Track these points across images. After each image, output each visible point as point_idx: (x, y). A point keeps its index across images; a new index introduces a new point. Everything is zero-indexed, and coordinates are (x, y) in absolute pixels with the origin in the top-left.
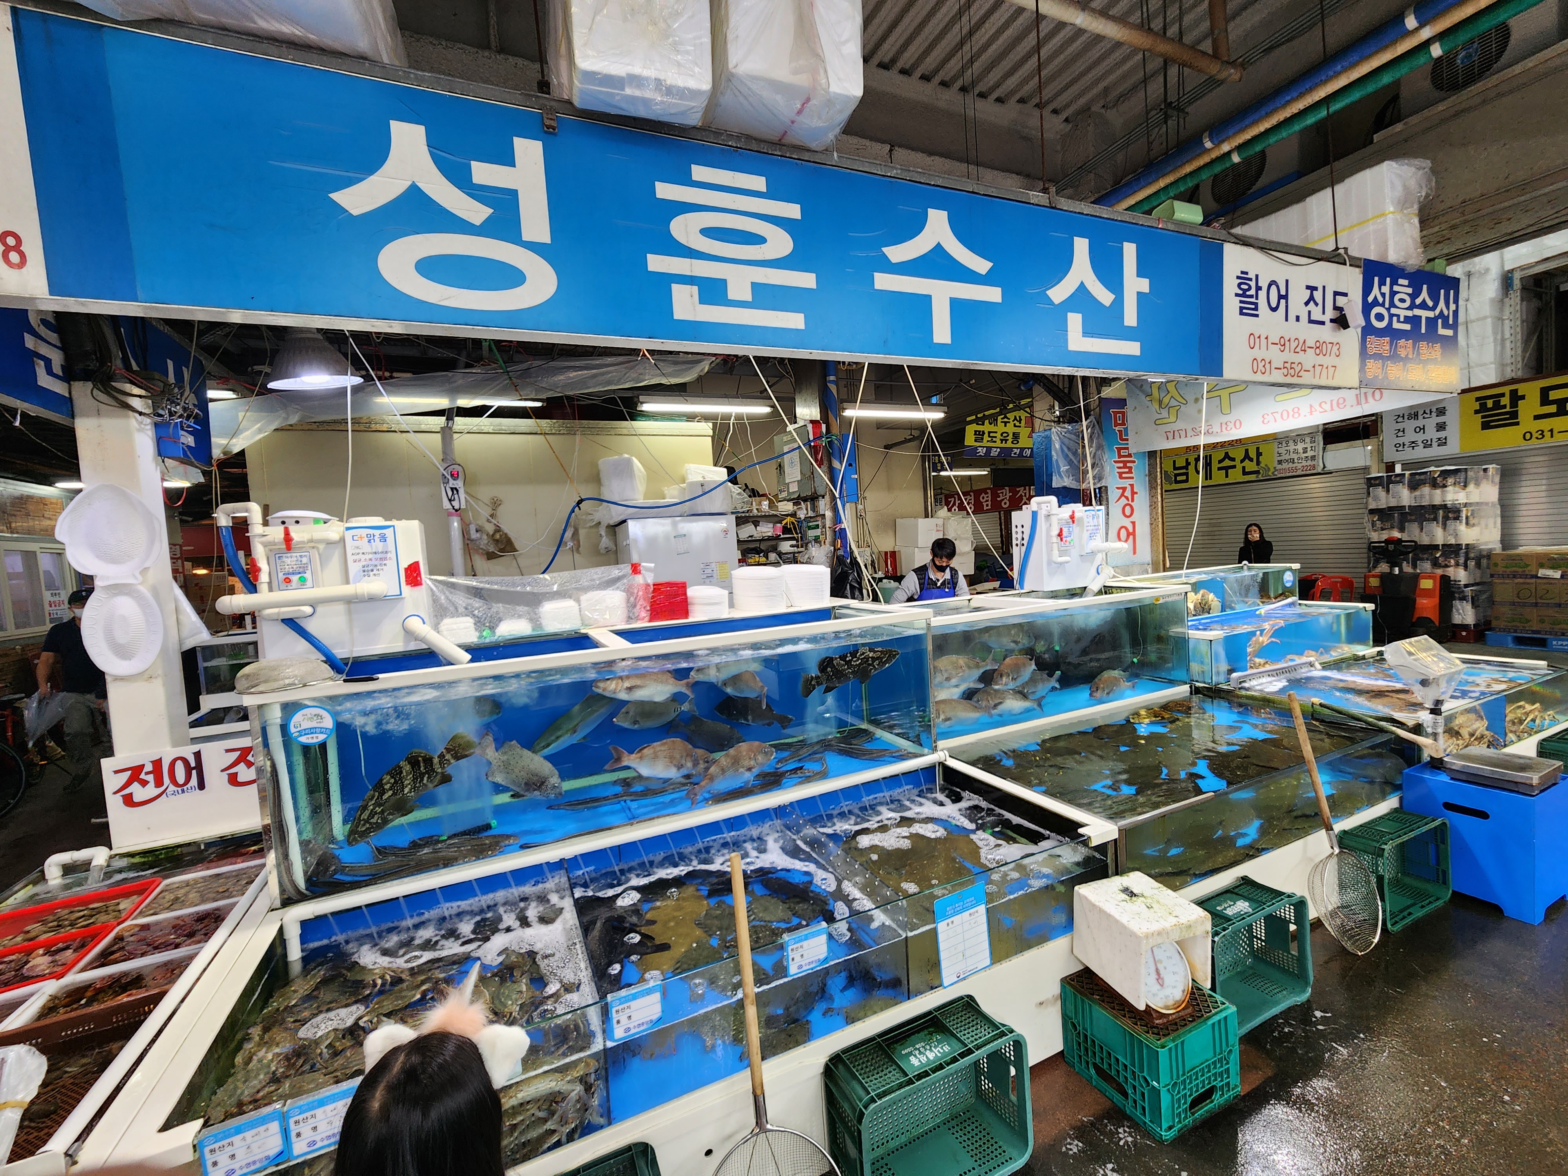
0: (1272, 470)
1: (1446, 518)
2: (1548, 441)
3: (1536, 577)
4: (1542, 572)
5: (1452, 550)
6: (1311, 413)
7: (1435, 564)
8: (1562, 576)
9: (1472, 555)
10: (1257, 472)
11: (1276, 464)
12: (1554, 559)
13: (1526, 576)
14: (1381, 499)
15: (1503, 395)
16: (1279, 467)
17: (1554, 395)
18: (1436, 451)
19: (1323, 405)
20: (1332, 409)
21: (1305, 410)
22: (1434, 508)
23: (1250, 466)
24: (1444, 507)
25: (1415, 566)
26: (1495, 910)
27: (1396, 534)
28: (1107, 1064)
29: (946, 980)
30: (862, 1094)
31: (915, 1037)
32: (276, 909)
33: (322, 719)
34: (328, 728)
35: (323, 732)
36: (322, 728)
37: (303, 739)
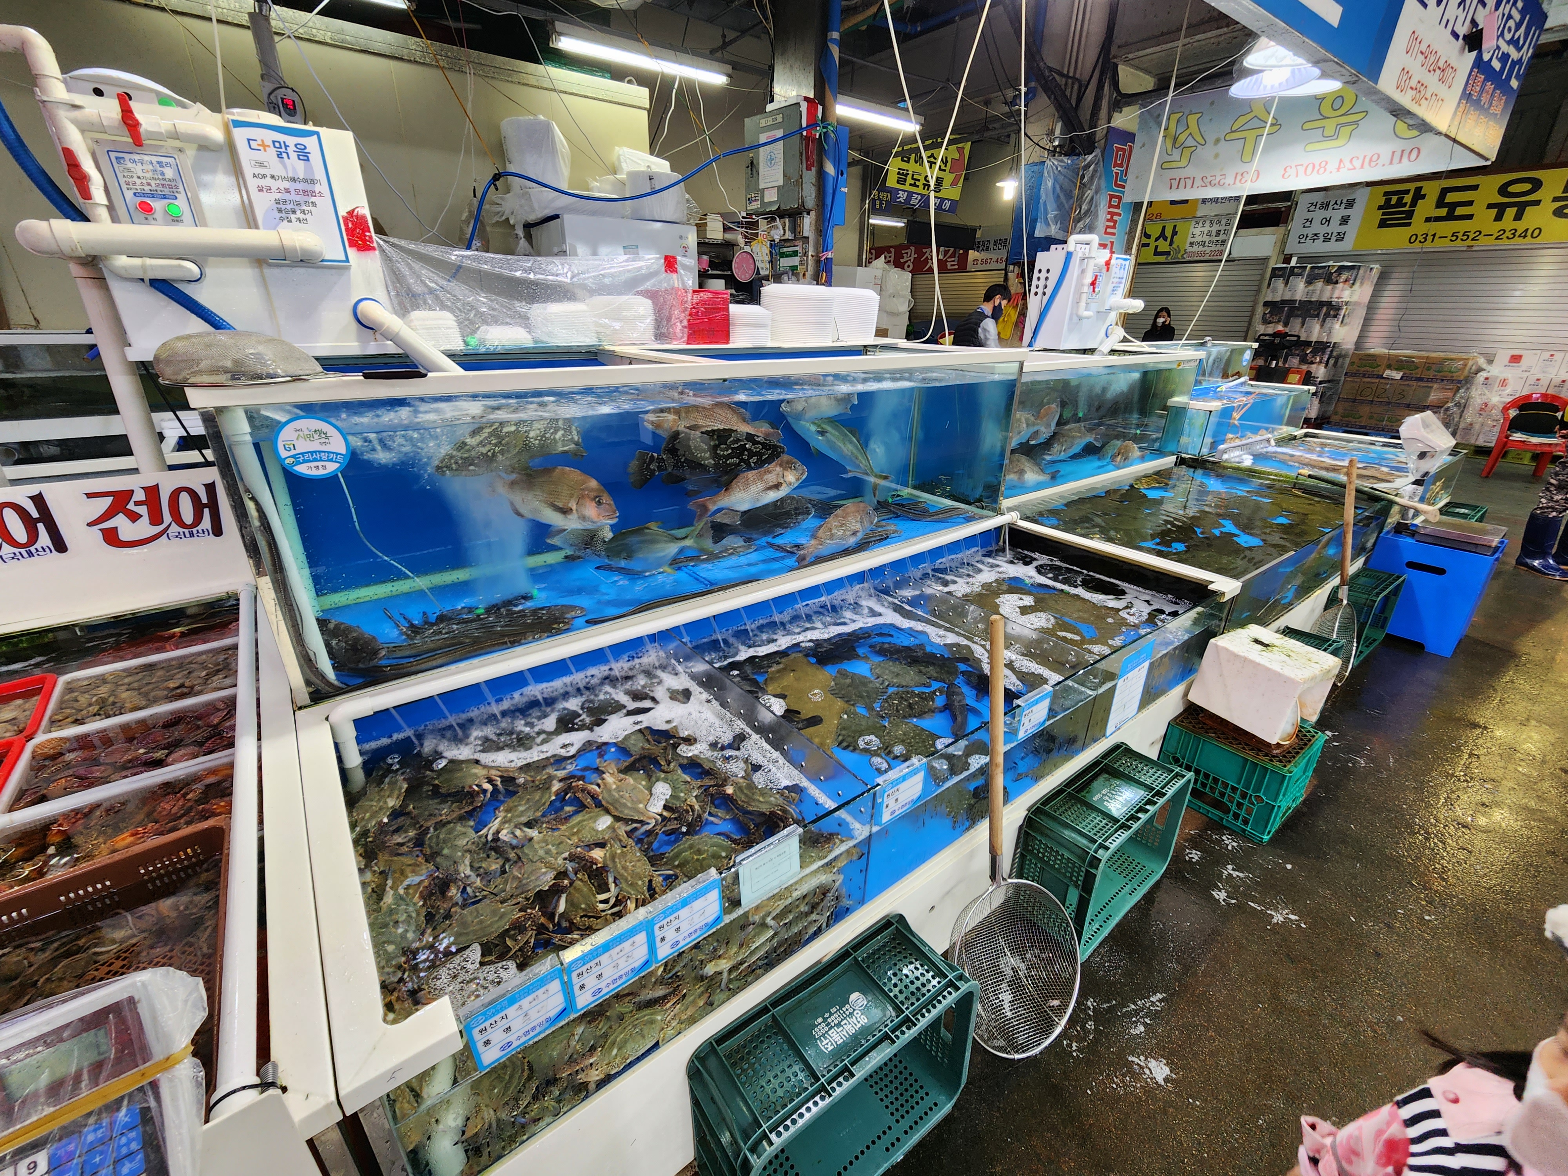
0: (1182, 252)
1: (1327, 315)
2: (1429, 246)
3: (1381, 377)
4: (1388, 373)
5: (1321, 347)
6: (1338, 169)
7: (1304, 360)
8: (1402, 378)
9: (1335, 354)
10: (1167, 253)
11: (1187, 246)
12: (1402, 361)
13: (1372, 376)
14: (1279, 291)
15: (1407, 192)
16: (1190, 249)
17: (1451, 198)
18: (1333, 247)
19: (1355, 161)
20: (1362, 167)
21: (1333, 165)
22: (1321, 304)
23: (1163, 246)
24: (1329, 304)
25: (1285, 361)
26: (1418, 647)
27: (1280, 327)
28: (1211, 787)
29: (1109, 731)
30: (1084, 842)
31: (1096, 784)
32: (305, 707)
33: (327, 438)
34: (337, 454)
35: (331, 460)
36: (329, 452)
37: (302, 469)
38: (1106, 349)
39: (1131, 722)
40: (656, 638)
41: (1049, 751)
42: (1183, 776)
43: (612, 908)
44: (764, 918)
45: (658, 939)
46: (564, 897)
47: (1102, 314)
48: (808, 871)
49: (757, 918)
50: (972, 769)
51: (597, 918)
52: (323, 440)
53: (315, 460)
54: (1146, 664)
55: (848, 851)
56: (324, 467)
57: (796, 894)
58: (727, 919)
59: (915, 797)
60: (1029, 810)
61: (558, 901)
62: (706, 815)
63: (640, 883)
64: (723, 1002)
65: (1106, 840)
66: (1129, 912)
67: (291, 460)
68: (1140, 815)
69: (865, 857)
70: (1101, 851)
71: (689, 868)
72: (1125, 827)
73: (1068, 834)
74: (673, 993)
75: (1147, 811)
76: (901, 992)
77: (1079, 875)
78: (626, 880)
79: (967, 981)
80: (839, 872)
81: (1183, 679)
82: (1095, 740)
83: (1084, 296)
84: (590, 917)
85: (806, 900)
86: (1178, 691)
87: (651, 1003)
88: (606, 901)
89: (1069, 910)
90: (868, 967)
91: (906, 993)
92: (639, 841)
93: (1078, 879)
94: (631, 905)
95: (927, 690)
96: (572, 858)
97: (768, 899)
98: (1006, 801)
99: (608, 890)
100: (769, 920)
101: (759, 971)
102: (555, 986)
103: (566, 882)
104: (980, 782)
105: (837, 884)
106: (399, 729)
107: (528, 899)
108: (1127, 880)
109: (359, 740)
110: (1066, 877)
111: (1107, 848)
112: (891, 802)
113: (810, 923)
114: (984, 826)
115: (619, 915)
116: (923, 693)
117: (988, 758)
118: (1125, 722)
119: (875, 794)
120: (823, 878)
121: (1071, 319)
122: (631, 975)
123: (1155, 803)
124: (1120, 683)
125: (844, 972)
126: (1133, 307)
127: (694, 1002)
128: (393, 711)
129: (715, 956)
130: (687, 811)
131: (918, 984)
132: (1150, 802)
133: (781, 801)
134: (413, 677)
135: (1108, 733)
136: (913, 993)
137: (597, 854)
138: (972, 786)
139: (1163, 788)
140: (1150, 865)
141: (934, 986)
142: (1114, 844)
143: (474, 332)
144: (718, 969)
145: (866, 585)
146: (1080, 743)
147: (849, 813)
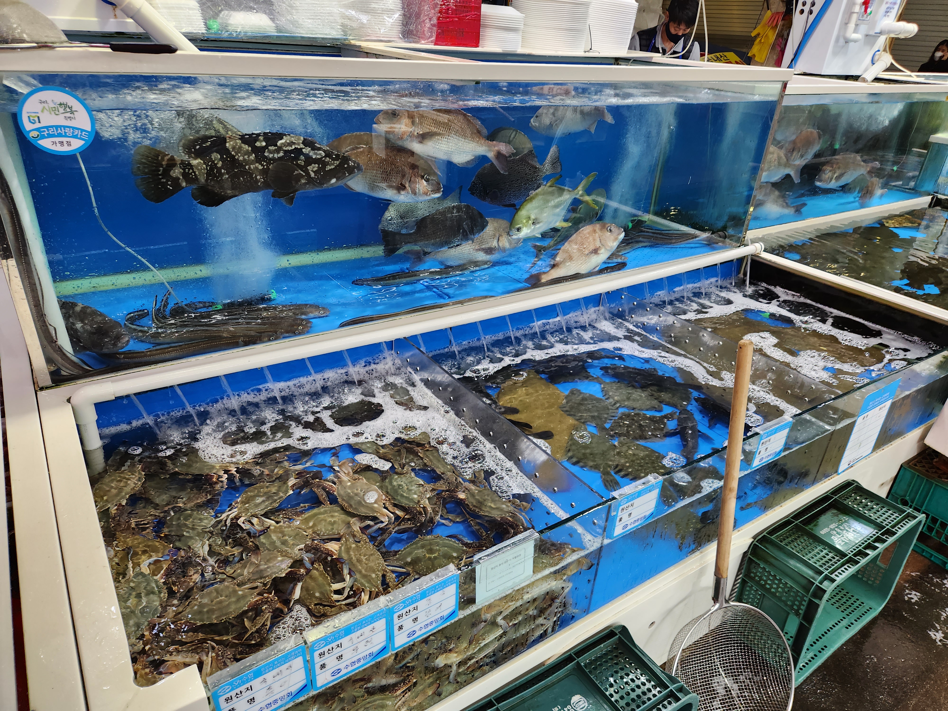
28: (937, 532)
29: (842, 468)
30: (809, 573)
31: (823, 519)
32: (47, 388)
33: (72, 112)
34: (82, 130)
35: (75, 137)
36: (74, 128)
37: (46, 144)
38: (870, 76)
39: (864, 461)
40: (392, 345)
41: (780, 483)
42: (915, 517)
43: (346, 599)
44: (495, 617)
45: (396, 628)
46: (299, 585)
47: (871, 38)
48: (540, 575)
49: (488, 616)
50: (705, 492)
51: (332, 607)
52: (68, 115)
53: (60, 135)
54: (888, 404)
55: (578, 561)
56: (69, 144)
57: (527, 597)
58: (462, 614)
59: (648, 513)
60: (754, 537)
61: (294, 588)
62: (438, 518)
63: (374, 576)
64: (451, 694)
65: (832, 572)
66: (843, 645)
67: (34, 134)
68: (868, 551)
69: (594, 568)
70: (826, 583)
71: (421, 566)
72: (852, 561)
73: (793, 563)
74: (403, 681)
75: (875, 548)
76: (622, 698)
77: (801, 604)
78: (360, 572)
79: (687, 693)
80: (569, 580)
81: (921, 422)
82: (826, 476)
83: (855, 17)
84: (325, 606)
85: (536, 603)
86: (915, 434)
87: (383, 689)
88: (338, 592)
89: (788, 636)
90: (590, 672)
91: (627, 700)
92: (373, 539)
93: (799, 608)
94: (365, 597)
95: (658, 414)
96: (308, 549)
97: (501, 599)
98: (735, 526)
99: (344, 580)
100: (499, 620)
101: (486, 668)
102: (298, 663)
103: (302, 571)
104: (709, 507)
105: (566, 591)
106: (139, 416)
107: (265, 585)
108: (844, 615)
109: (100, 425)
110: (786, 605)
111: (833, 581)
112: (624, 515)
113: (538, 626)
114: (712, 548)
115: (353, 605)
116: (654, 417)
117: (722, 483)
118: (858, 460)
119: (610, 506)
120: (554, 585)
121: (837, 40)
122: (369, 659)
123: (884, 541)
124: (860, 420)
125: (567, 676)
126: (906, 32)
127: (423, 691)
128: (134, 397)
129: (445, 650)
130: (420, 513)
131: (639, 692)
132: (878, 540)
133: (511, 508)
134: (153, 366)
135: (840, 470)
136: (633, 700)
137: (333, 547)
138: (701, 511)
139: (893, 527)
140: (869, 603)
141: (654, 696)
142: (841, 578)
143: (216, 16)
144: (449, 662)
145: (601, 308)
146: (811, 478)
147: (582, 524)
